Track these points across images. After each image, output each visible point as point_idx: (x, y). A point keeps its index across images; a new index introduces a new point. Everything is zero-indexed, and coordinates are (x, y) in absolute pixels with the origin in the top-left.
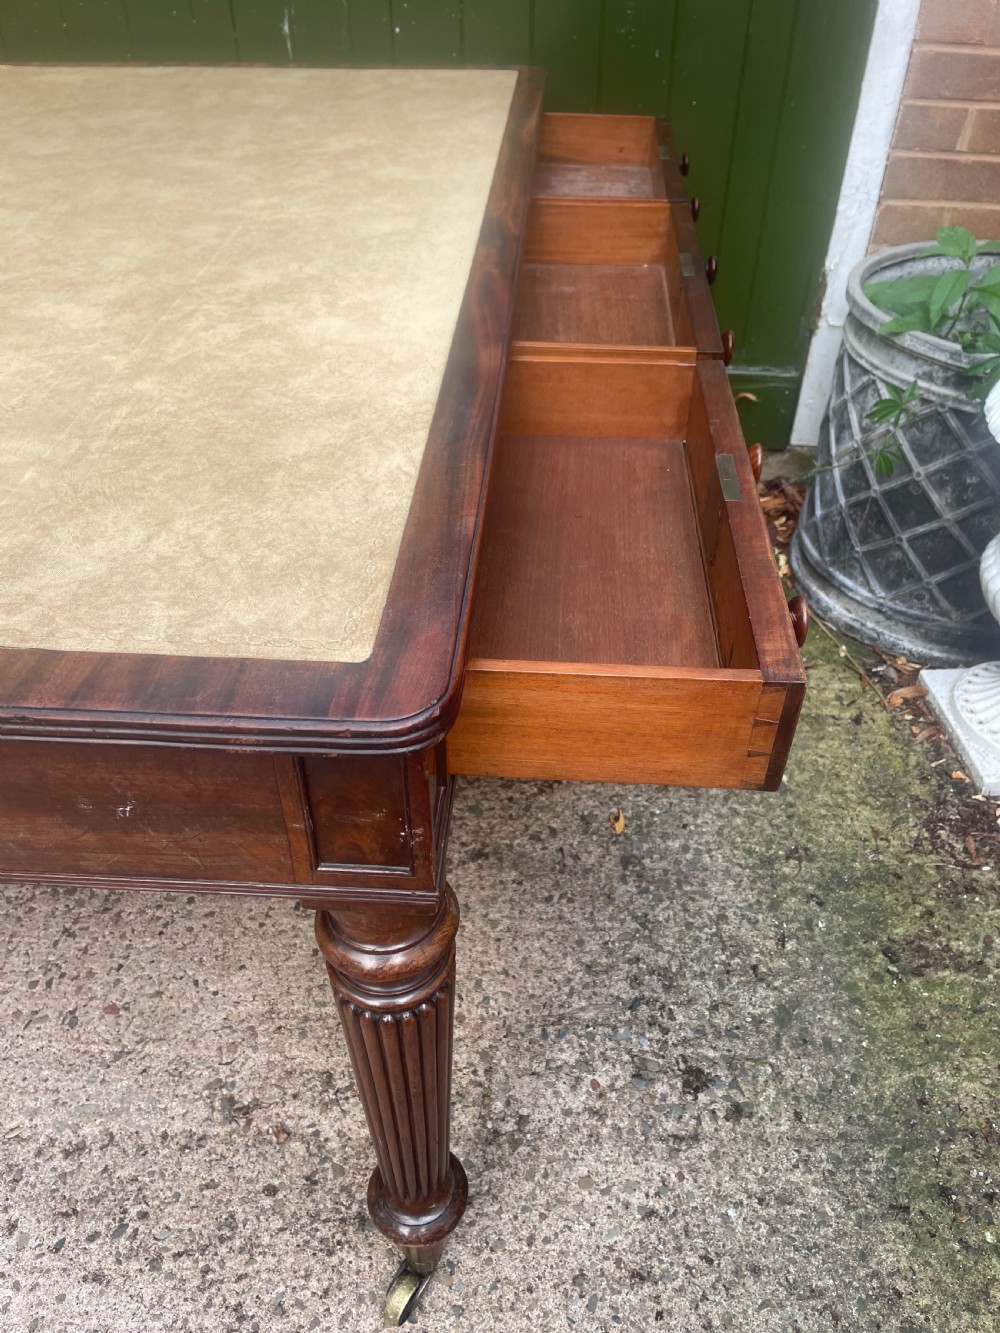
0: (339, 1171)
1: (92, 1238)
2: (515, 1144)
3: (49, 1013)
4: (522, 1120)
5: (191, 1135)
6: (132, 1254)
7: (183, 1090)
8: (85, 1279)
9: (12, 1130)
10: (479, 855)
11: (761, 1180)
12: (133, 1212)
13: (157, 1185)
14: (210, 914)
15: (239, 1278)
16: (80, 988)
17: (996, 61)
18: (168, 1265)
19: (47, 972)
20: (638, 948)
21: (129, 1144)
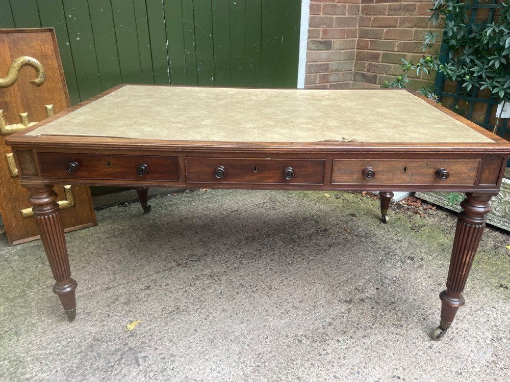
0: (380, 299)
1: (355, 332)
2: (400, 281)
3: (289, 309)
4: (395, 277)
5: (347, 310)
6: (365, 330)
7: (335, 305)
8: (363, 338)
9: (313, 329)
10: (330, 246)
11: (437, 265)
12: (355, 325)
13: (353, 319)
14: (294, 278)
15: (387, 321)
16: (288, 302)
17: (321, 64)
18: (374, 327)
19: (276, 304)
20: (377, 246)
21: (338, 317)
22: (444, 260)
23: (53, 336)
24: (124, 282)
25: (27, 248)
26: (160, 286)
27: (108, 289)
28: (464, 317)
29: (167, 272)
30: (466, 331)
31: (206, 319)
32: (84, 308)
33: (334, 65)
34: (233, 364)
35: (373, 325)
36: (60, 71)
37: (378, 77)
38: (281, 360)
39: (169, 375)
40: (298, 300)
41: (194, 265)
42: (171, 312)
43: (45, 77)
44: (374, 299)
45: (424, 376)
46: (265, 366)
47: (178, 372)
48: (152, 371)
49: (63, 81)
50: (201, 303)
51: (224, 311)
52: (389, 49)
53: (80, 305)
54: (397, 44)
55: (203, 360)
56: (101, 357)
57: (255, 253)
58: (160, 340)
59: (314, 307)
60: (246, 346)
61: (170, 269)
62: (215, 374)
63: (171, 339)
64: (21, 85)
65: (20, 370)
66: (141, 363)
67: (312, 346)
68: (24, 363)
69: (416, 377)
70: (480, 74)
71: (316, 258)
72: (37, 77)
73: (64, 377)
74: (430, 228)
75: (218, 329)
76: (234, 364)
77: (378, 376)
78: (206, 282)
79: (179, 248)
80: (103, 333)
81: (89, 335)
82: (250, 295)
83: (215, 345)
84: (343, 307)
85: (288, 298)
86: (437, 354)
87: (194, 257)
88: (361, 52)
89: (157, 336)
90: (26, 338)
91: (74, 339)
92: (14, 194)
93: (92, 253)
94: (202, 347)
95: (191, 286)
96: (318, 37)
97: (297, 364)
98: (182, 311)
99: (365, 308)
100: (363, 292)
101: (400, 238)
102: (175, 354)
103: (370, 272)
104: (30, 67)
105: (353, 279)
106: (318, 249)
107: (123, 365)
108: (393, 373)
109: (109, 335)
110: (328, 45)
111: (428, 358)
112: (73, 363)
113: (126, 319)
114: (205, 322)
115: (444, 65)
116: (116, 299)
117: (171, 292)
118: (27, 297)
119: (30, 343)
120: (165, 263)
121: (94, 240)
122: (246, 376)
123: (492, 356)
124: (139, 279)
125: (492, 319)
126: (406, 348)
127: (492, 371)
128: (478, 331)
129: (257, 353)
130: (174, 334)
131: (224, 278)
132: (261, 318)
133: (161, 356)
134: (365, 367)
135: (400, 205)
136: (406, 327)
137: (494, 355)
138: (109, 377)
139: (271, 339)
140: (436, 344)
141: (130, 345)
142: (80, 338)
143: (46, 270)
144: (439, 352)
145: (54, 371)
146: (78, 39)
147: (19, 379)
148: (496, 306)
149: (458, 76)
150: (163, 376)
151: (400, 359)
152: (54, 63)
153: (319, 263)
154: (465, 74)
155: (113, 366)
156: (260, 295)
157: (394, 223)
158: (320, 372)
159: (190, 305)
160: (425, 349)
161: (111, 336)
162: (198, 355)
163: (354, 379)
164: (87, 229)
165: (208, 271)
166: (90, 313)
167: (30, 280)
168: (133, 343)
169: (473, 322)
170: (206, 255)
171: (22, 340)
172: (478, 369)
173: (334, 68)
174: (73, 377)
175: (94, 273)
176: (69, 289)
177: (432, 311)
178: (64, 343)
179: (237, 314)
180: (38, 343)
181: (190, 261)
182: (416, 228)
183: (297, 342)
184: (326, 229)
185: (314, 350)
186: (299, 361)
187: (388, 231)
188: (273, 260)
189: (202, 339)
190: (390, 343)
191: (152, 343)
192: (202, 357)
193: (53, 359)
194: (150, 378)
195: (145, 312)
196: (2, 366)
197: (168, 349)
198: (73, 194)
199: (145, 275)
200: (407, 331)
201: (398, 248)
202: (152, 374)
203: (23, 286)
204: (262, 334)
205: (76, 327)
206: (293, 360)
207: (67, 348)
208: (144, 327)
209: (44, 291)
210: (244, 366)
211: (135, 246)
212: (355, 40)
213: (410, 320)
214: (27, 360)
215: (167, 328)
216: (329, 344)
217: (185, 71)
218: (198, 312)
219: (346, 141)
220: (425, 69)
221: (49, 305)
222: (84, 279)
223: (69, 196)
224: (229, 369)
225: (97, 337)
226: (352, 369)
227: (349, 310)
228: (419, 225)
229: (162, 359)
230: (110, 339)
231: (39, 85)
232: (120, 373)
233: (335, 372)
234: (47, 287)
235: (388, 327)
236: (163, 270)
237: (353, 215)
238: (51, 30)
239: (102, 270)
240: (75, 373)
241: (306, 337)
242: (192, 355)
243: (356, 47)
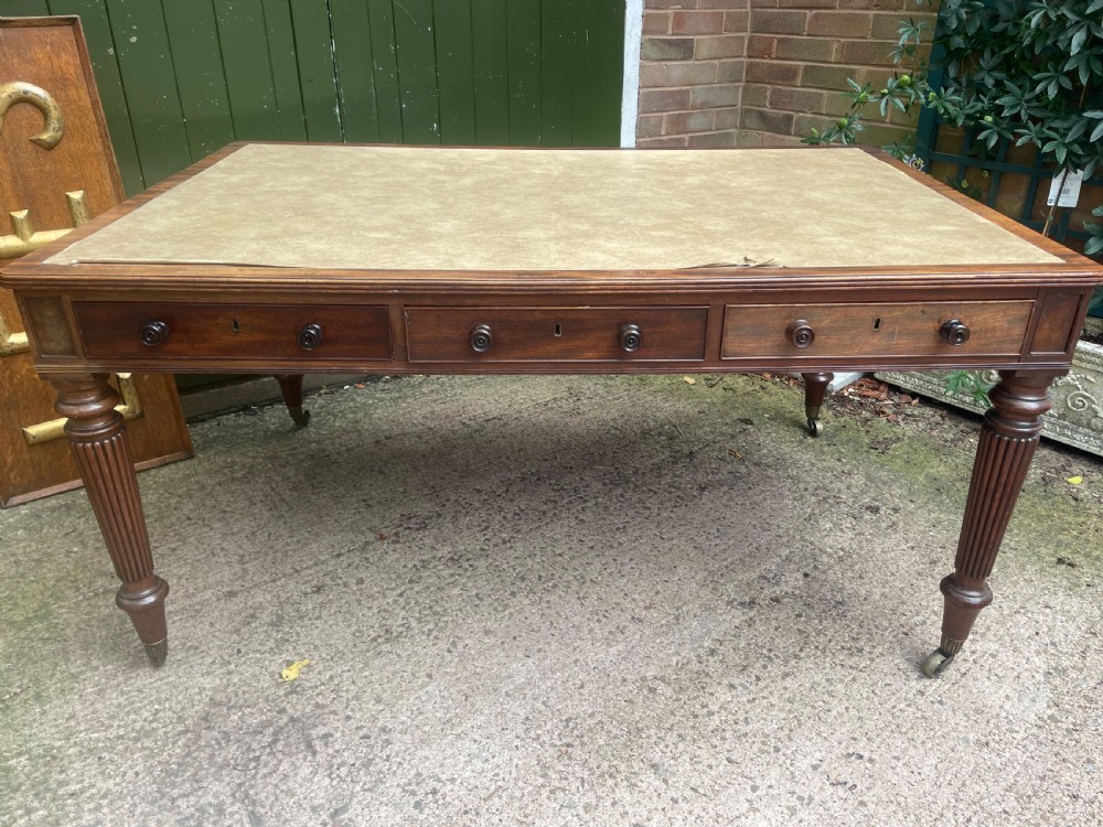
0: (812, 597)
1: (765, 667)
2: (851, 557)
3: (623, 624)
4: (842, 549)
5: (746, 620)
6: (786, 662)
7: (719, 611)
8: (783, 678)
9: (677, 664)
10: (703, 489)
11: (926, 522)
12: (765, 651)
13: (760, 640)
14: (631, 559)
15: (830, 641)
16: (622, 610)
17: (671, 92)
18: (803, 655)
19: (597, 614)
20: (801, 486)
21: (729, 637)
22: (941, 512)
23: (122, 700)
24: (266, 578)
25: (42, 511)
26: (345, 585)
27: (232, 594)
28: (988, 629)
29: (358, 553)
30: (994, 656)
31: (449, 651)
32: (183, 638)
33: (697, 95)
34: (515, 744)
35: (801, 650)
36: (95, 114)
37: (795, 118)
38: (615, 731)
39: (380, 772)
40: (641, 604)
41: (414, 539)
42: (374, 640)
43: (64, 130)
44: (801, 597)
45: (912, 752)
46: (583, 744)
47: (400, 763)
48: (343, 764)
49: (103, 136)
50: (436, 617)
51: (487, 632)
52: (817, 57)
53: (174, 631)
54: (835, 47)
55: (450, 737)
56: (230, 740)
57: (545, 507)
58: (356, 698)
59: (677, 618)
60: (539, 705)
61: (364, 549)
62: (478, 764)
63: (378, 696)
64: (11, 148)
65: (55, 776)
66: (318, 748)
67: (678, 700)
68: (62, 759)
69: (896, 754)
70: (1015, 111)
71: (673, 515)
72: (45, 128)
73: (154, 786)
74: (910, 445)
75: (478, 670)
76: (517, 742)
77: (818, 755)
78: (444, 573)
79: (379, 503)
80: (229, 690)
81: (200, 693)
82: (541, 598)
83: (473, 705)
84: (738, 617)
85: (622, 601)
86: (937, 706)
87: (414, 520)
88: (757, 64)
89: (348, 691)
90: (60, 707)
91: (167, 705)
92: (7, 394)
93: (189, 519)
94: (448, 709)
95: (411, 581)
96: (664, 32)
97: (648, 737)
98: (398, 637)
99: (782, 616)
100: (777, 584)
101: (848, 467)
102: (390, 726)
103: (788, 541)
104: (29, 107)
105: (755, 557)
106: (678, 497)
107: (280, 756)
108: (847, 748)
109: (244, 692)
110: (685, 49)
111: (919, 714)
112: (170, 755)
113: (276, 657)
114: (448, 657)
115: (938, 93)
116: (253, 616)
117: (370, 597)
118: (55, 618)
119: (72, 717)
120: (352, 536)
121: (189, 489)
122: (544, 767)
123: (1049, 707)
124: (297, 571)
125: (1046, 629)
126: (872, 695)
127: (1050, 737)
128: (1018, 657)
129: (564, 718)
130: (385, 686)
131: (482, 564)
132: (568, 645)
133: (361, 733)
134: (790, 739)
135: (843, 397)
136: (870, 653)
137: (1051, 704)
138: (252, 782)
139: (590, 687)
140: (933, 686)
141: (290, 711)
142: (180, 702)
143: (91, 558)
144: (941, 702)
145: (130, 774)
146: (134, 39)
147: (55, 794)
148: (1052, 604)
149: (968, 117)
150: (368, 773)
151: (860, 718)
152: (82, 95)
153: (681, 525)
154: (983, 113)
155: (259, 757)
156: (560, 596)
157: (835, 436)
158: (698, 752)
159: (414, 624)
160: (910, 696)
161: (247, 696)
162: (439, 728)
163: (768, 763)
164: (173, 466)
165: (445, 551)
166: (196, 648)
167: (57, 581)
168: (298, 706)
169: (1007, 638)
170: (439, 515)
171: (53, 712)
172: (1023, 734)
173: (699, 101)
174: (174, 785)
175: (199, 560)
176: (151, 599)
177: (920, 618)
178: (146, 714)
179: (515, 638)
180: (89, 717)
181: (405, 529)
182: (880, 446)
183: (645, 691)
184: (691, 453)
185: (682, 707)
186: (653, 731)
187: (823, 453)
188: (582, 521)
189: (446, 694)
190: (839, 686)
191: (338, 706)
192: (449, 732)
193: (126, 749)
194: (342, 780)
195: (317, 642)
196: (15, 768)
197: (374, 719)
198: (137, 390)
199: (310, 563)
200: (872, 660)
201: (843, 487)
202: (344, 771)
203: (42, 593)
204: (571, 678)
205: (170, 679)
206: (639, 730)
207: (154, 725)
208: (319, 673)
209: (89, 605)
210: (539, 747)
211: (282, 500)
212: (743, 38)
213: (877, 637)
214: (68, 753)
215: (367, 673)
216: (712, 694)
217: (374, 111)
218: (432, 637)
219: (752, 265)
220: (897, 101)
221: (104, 633)
222: (176, 575)
223: (128, 393)
224: (506, 754)
225: (218, 698)
226: (763, 743)
227: (751, 622)
228: (885, 439)
229: (361, 738)
230: (246, 701)
231: (50, 147)
232: (275, 772)
233: (728, 751)
234: (96, 595)
235: (833, 654)
236: (349, 551)
237: (748, 422)
238: (73, 22)
239: (214, 555)
240: (177, 776)
241: (663, 681)
242: (426, 728)
243: (745, 53)
